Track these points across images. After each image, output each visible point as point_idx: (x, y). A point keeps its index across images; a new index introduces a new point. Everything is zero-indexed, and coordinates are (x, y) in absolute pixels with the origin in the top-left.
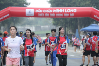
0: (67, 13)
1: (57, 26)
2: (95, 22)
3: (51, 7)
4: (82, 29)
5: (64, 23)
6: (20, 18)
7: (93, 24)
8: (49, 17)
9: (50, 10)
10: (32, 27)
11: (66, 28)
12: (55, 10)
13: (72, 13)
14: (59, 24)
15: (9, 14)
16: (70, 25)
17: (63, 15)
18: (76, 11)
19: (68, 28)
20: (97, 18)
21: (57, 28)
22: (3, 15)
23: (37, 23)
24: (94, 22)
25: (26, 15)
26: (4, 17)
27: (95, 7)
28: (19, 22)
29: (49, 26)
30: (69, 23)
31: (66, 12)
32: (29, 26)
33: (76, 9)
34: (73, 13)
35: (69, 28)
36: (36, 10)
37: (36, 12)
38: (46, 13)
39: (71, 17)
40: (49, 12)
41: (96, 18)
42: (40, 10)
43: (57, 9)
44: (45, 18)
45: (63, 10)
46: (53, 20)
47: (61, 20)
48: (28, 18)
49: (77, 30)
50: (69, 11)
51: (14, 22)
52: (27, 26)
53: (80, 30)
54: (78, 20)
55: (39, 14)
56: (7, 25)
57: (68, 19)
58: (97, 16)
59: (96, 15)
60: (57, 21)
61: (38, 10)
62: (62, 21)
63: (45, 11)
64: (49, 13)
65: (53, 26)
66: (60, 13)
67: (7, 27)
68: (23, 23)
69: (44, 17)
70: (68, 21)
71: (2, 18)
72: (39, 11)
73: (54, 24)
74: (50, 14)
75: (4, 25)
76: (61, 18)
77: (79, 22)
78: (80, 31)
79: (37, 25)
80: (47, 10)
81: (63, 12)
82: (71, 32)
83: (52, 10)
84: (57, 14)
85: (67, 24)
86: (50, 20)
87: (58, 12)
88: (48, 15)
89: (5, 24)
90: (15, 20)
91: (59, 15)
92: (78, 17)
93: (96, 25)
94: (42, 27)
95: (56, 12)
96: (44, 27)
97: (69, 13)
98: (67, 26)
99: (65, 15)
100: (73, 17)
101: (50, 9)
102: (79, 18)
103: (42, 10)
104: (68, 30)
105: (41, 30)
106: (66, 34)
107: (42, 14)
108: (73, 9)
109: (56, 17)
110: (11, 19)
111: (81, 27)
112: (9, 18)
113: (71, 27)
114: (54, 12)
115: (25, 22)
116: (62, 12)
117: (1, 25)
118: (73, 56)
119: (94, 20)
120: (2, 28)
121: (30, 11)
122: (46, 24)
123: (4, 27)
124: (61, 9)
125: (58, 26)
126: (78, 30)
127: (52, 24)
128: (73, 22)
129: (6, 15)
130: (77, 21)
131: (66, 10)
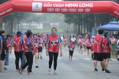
0: (82, 8)
1: (69, 24)
2: (115, 19)
3: (63, 1)
4: (99, 27)
5: (78, 20)
6: (25, 13)
7: (113, 21)
8: (60, 12)
9: (61, 5)
10: (39, 24)
11: (80, 26)
12: (67, 4)
13: (87, 8)
14: (72, 21)
15: (11, 9)
16: (84, 23)
17: (77, 10)
18: (92, 6)
19: (82, 26)
20: (118, 14)
21: (69, 26)
22: (4, 9)
23: (45, 19)
24: (113, 19)
25: (33, 10)
26: (6, 12)
27: (116, 1)
28: (24, 19)
29: (59, 23)
30: (84, 20)
31: (80, 6)
32: (36, 23)
33: (92, 4)
34: (89, 8)
35: (84, 26)
36: (45, 4)
37: (45, 6)
38: (56, 8)
39: (86, 12)
40: (60, 6)
41: (116, 15)
42: (49, 4)
43: (69, 3)
44: (55, 14)
45: (76, 4)
46: (64, 16)
47: (75, 16)
48: (35, 14)
49: (93, 28)
50: (84, 5)
51: (17, 17)
52: (33, 23)
53: (97, 28)
54: (95, 16)
55: (48, 9)
56: (9, 21)
57: (83, 15)
58: (118, 12)
59: (116, 11)
60: (69, 18)
61: (47, 4)
62: (76, 18)
63: (55, 5)
64: (60, 8)
65: (65, 23)
66: (73, 8)
67: (9, 23)
68: (28, 19)
69: (54, 12)
70: (83, 18)
71: (4, 13)
72: (48, 6)
73: (66, 21)
74: (62, 9)
75: (6, 22)
76: (74, 14)
77: (95, 19)
78: (97, 30)
79: (46, 23)
80: (58, 4)
81: (77, 7)
82: (86, 31)
83: (63, 4)
84: (69, 9)
85: (81, 22)
86: (61, 16)
87: (71, 7)
88: (58, 10)
89: (8, 20)
90: (19, 15)
91: (71, 10)
92: (94, 14)
93: (116, 22)
94: (51, 24)
95: (68, 7)
96: (54, 24)
97: (84, 8)
98: (81, 24)
99: (79, 10)
100: (88, 12)
101: (62, 3)
102: (96, 14)
103: (51, 4)
104: (82, 28)
105: (50, 28)
106: (80, 33)
107: (52, 8)
108: (89, 4)
109: (68, 12)
110: (15, 14)
111: (98, 25)
112: (12, 13)
113: (86, 24)
114: (65, 6)
115: (31, 18)
116: (75, 7)
117: (2, 22)
118: (88, 59)
119: (114, 17)
120: (3, 24)
121: (37, 5)
122: (56, 21)
123: (6, 24)
124: (75, 3)
125: (71, 23)
126: (95, 28)
127: (64, 21)
128: (88, 19)
129: (8, 9)
130: (94, 18)
131: (80, 4)
